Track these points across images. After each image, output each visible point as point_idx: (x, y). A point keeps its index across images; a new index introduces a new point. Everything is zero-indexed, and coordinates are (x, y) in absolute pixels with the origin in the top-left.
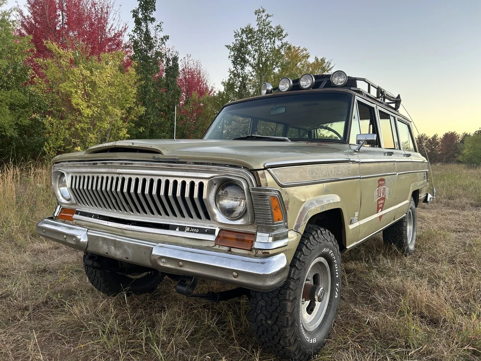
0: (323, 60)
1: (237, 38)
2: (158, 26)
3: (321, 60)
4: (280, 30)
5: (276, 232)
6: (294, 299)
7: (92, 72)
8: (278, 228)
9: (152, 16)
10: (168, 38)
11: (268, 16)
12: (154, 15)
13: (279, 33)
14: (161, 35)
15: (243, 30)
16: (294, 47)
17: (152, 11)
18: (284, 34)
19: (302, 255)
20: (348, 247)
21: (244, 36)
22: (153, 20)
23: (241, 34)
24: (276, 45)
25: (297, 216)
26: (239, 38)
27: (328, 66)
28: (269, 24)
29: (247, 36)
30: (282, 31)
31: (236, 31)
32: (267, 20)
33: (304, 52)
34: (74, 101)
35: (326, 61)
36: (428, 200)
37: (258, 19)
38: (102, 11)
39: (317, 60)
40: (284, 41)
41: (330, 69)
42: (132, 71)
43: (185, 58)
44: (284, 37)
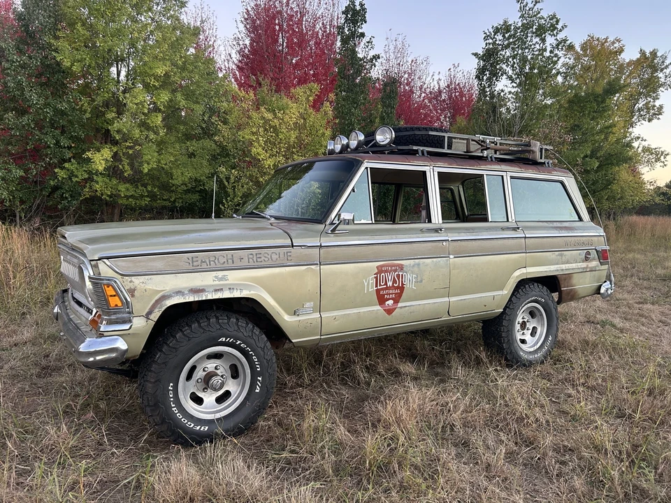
0: (654, 54)
1: (488, 41)
2: (368, 42)
3: (651, 53)
4: (555, 20)
5: (113, 317)
6: (156, 381)
7: (275, 114)
8: (115, 313)
9: (360, 31)
10: (379, 58)
11: (536, 2)
12: (364, 28)
13: (552, 25)
14: (372, 53)
15: (497, 28)
16: (598, 39)
17: (362, 24)
18: (559, 27)
19: (174, 341)
20: (293, 341)
21: (499, 37)
22: (363, 35)
23: (495, 35)
24: (547, 44)
25: (149, 304)
26: (491, 41)
27: (663, 62)
28: (539, 13)
29: (504, 36)
30: (557, 22)
31: (487, 31)
32: (536, 7)
33: (616, 45)
34: (254, 150)
35: (659, 54)
36: (602, 291)
37: (521, 8)
38: (330, 25)
39: (643, 53)
40: (561, 36)
41: (667, 67)
42: (328, 108)
43: (450, 69)
44: (561, 31)
